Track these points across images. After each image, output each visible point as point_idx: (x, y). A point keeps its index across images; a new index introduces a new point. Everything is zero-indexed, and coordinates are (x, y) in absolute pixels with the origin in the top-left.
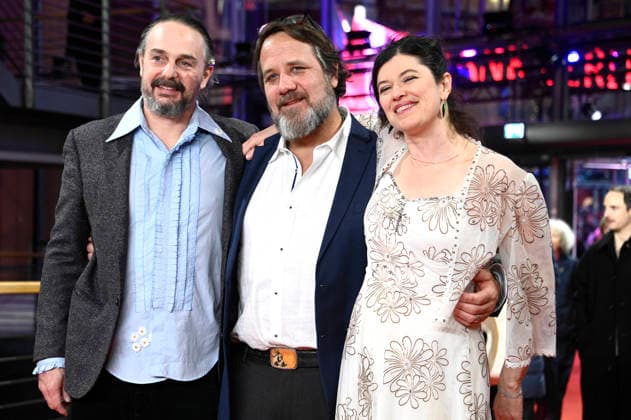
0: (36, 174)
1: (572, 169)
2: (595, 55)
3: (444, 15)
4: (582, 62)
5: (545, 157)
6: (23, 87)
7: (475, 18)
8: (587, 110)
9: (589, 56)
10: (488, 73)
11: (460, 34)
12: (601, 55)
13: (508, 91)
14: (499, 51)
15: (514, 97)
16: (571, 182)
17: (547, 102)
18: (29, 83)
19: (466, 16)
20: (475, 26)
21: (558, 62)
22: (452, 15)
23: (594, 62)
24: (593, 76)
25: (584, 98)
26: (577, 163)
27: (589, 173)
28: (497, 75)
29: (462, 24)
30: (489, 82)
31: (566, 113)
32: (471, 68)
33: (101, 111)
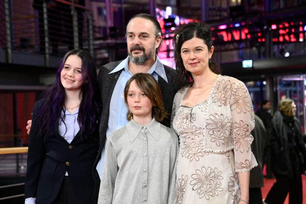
1: (276, 81)
2: (284, 25)
3: (210, 9)
4: (278, 29)
5: (263, 76)
6: (7, 53)
7: (225, 10)
8: (282, 52)
9: (281, 26)
10: (232, 36)
11: (218, 18)
12: (287, 25)
13: (243, 45)
14: (237, 25)
15: (247, 48)
16: (276, 88)
17: (263, 49)
18: (9, 51)
19: (220, 10)
20: (225, 14)
21: (267, 29)
22: (214, 9)
23: (284, 28)
24: (283, 35)
25: (280, 47)
26: (279, 78)
27: (284, 83)
28: (237, 37)
29: (218, 13)
30: (233, 41)
31: (272, 54)
32: (224, 34)
33: (45, 63)
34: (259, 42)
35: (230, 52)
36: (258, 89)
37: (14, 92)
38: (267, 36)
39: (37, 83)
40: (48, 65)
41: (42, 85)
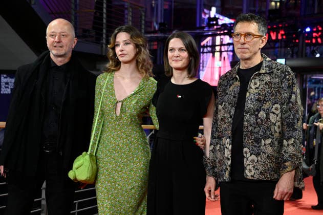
1: (306, 79)
2: (317, 28)
4: (312, 32)
7: (265, 13)
8: (314, 53)
9: (315, 30)
10: (270, 36)
12: (320, 29)
13: (278, 45)
14: (275, 27)
15: (281, 47)
16: (306, 84)
17: (296, 49)
20: (264, 16)
21: (301, 32)
22: (254, 11)
23: (317, 32)
24: (316, 38)
25: (312, 48)
26: (309, 76)
27: (313, 80)
28: (274, 38)
30: (270, 41)
31: (304, 54)
33: (102, 52)
34: (293, 43)
38: (301, 37)
39: (94, 69)
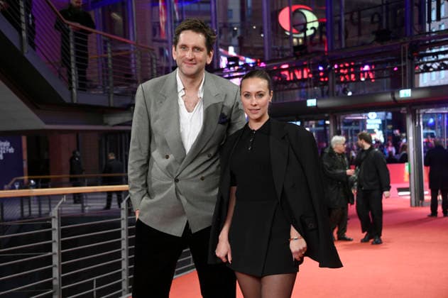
0: (77, 136)
1: (339, 120)
2: (344, 65)
3: (274, 49)
4: (339, 69)
5: (326, 115)
6: (72, 93)
7: (288, 50)
8: (345, 91)
9: (342, 66)
10: (294, 75)
11: (280, 57)
12: (347, 65)
13: (306, 84)
16: (340, 126)
17: (326, 88)
18: (74, 91)
19: (282, 50)
21: (330, 68)
22: (276, 49)
23: (345, 68)
24: (344, 75)
25: (343, 86)
26: (342, 117)
27: (347, 122)
28: (299, 77)
29: (280, 53)
30: (295, 80)
31: (335, 94)
32: (286, 73)
33: (109, 103)
34: (321, 82)
35: (292, 91)
36: (322, 128)
37: (77, 132)
38: (330, 74)
39: (102, 123)
40: (112, 105)
41: (106, 124)
